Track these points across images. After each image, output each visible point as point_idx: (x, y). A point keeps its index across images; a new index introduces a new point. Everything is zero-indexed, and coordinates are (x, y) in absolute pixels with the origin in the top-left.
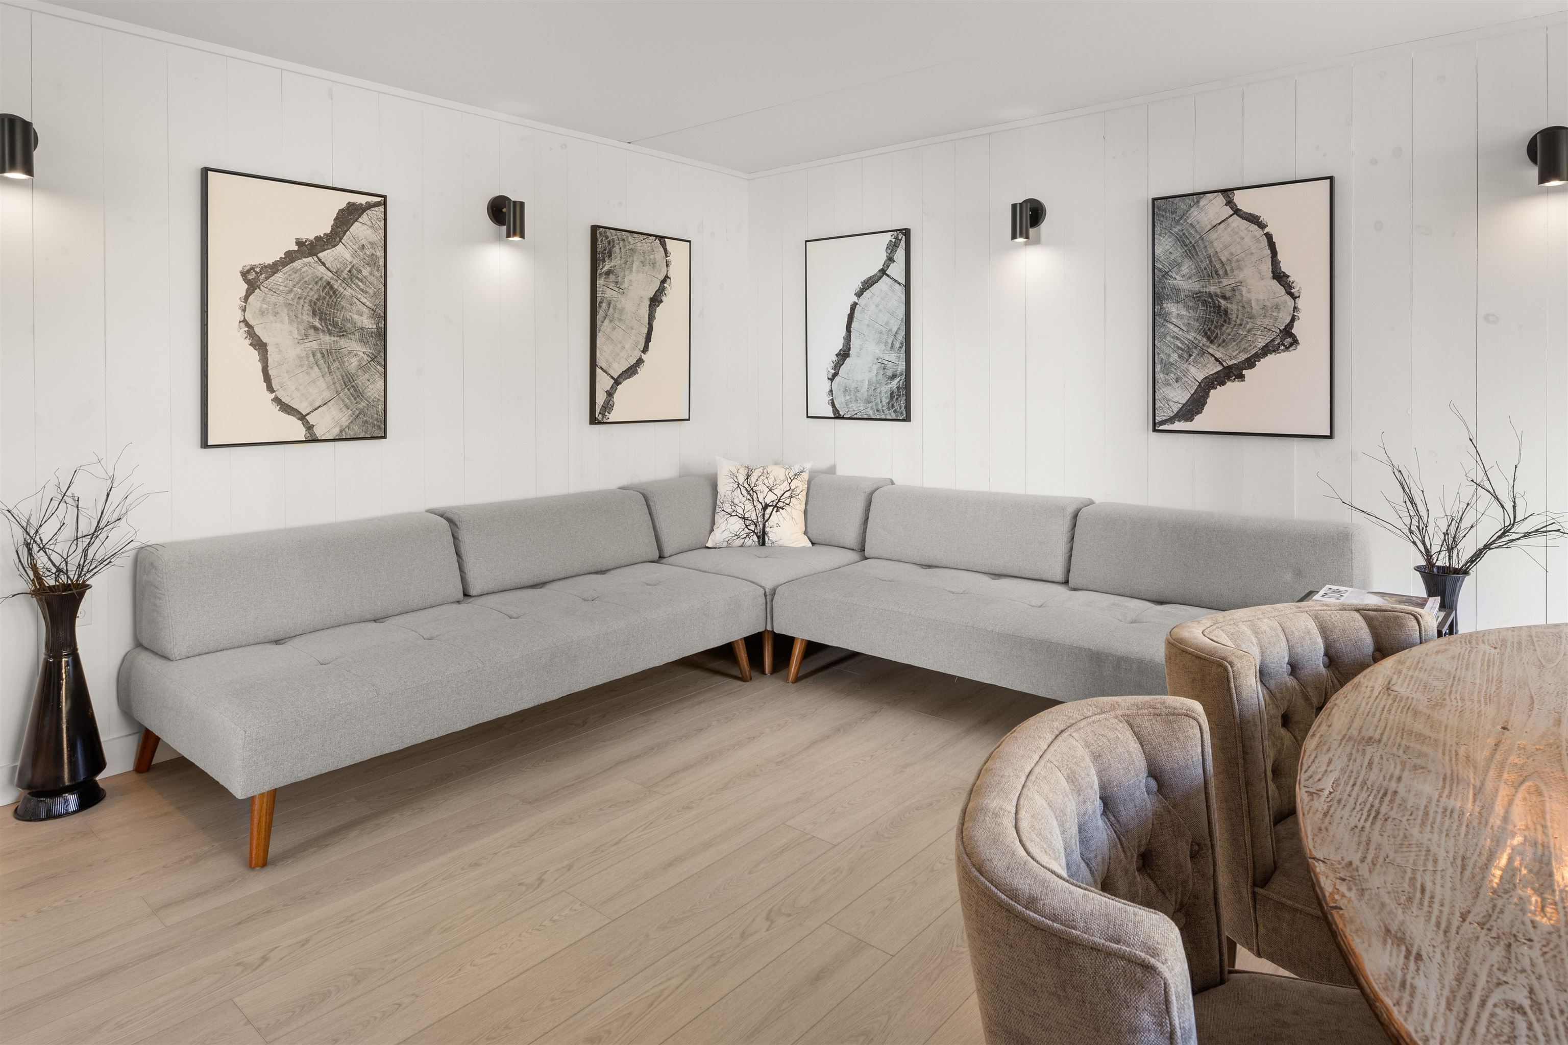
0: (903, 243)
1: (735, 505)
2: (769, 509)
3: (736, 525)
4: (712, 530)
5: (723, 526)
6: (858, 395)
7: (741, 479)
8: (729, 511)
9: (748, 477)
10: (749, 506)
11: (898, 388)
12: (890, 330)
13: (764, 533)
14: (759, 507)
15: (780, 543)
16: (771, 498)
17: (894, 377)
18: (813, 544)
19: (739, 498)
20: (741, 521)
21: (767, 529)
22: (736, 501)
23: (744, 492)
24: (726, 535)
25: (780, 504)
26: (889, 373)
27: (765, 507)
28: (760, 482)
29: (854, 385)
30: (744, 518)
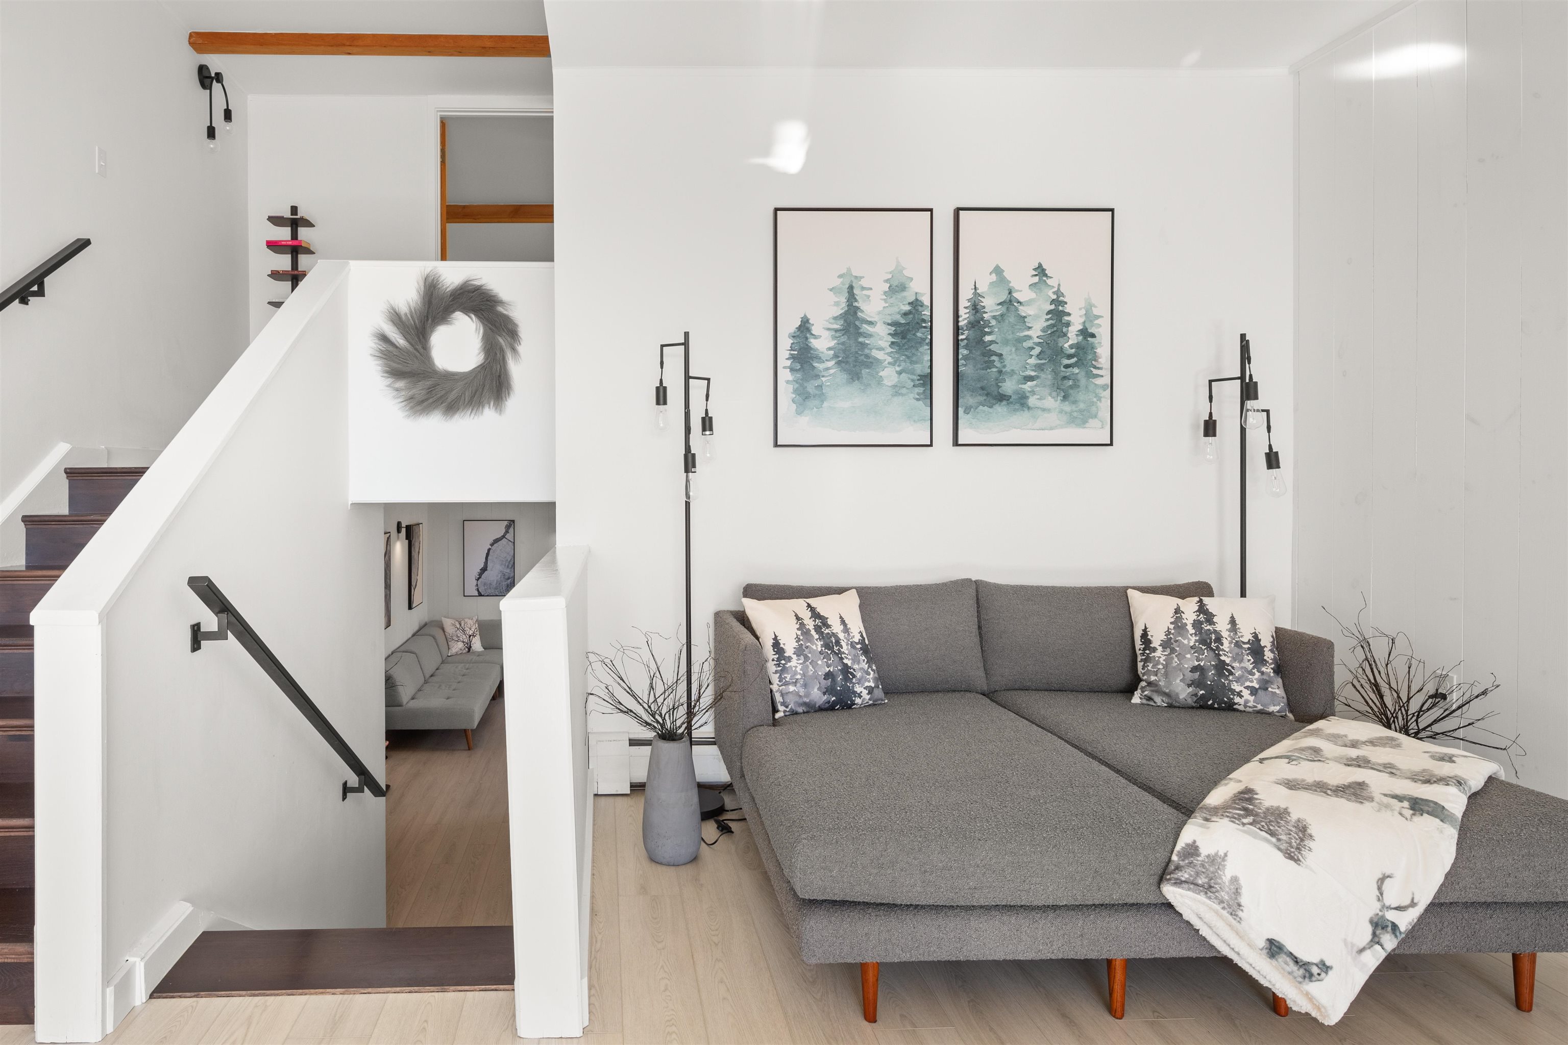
0: (513, 525)
1: (459, 637)
2: (472, 637)
3: (460, 645)
4: (449, 649)
5: (456, 646)
6: (491, 586)
7: (458, 626)
8: (457, 640)
9: (460, 625)
10: (464, 637)
11: (510, 583)
12: (507, 560)
13: (470, 647)
14: (468, 636)
15: (475, 650)
16: (471, 633)
17: (509, 579)
18: (485, 649)
19: (460, 633)
20: (462, 643)
21: (472, 645)
22: (459, 635)
23: (461, 631)
24: (457, 650)
25: (475, 635)
26: (507, 577)
27: (470, 636)
28: (465, 626)
29: (489, 582)
30: (463, 642)
